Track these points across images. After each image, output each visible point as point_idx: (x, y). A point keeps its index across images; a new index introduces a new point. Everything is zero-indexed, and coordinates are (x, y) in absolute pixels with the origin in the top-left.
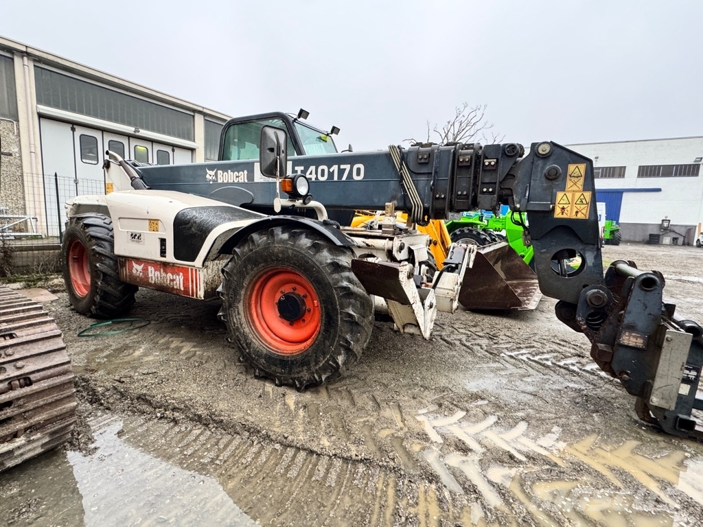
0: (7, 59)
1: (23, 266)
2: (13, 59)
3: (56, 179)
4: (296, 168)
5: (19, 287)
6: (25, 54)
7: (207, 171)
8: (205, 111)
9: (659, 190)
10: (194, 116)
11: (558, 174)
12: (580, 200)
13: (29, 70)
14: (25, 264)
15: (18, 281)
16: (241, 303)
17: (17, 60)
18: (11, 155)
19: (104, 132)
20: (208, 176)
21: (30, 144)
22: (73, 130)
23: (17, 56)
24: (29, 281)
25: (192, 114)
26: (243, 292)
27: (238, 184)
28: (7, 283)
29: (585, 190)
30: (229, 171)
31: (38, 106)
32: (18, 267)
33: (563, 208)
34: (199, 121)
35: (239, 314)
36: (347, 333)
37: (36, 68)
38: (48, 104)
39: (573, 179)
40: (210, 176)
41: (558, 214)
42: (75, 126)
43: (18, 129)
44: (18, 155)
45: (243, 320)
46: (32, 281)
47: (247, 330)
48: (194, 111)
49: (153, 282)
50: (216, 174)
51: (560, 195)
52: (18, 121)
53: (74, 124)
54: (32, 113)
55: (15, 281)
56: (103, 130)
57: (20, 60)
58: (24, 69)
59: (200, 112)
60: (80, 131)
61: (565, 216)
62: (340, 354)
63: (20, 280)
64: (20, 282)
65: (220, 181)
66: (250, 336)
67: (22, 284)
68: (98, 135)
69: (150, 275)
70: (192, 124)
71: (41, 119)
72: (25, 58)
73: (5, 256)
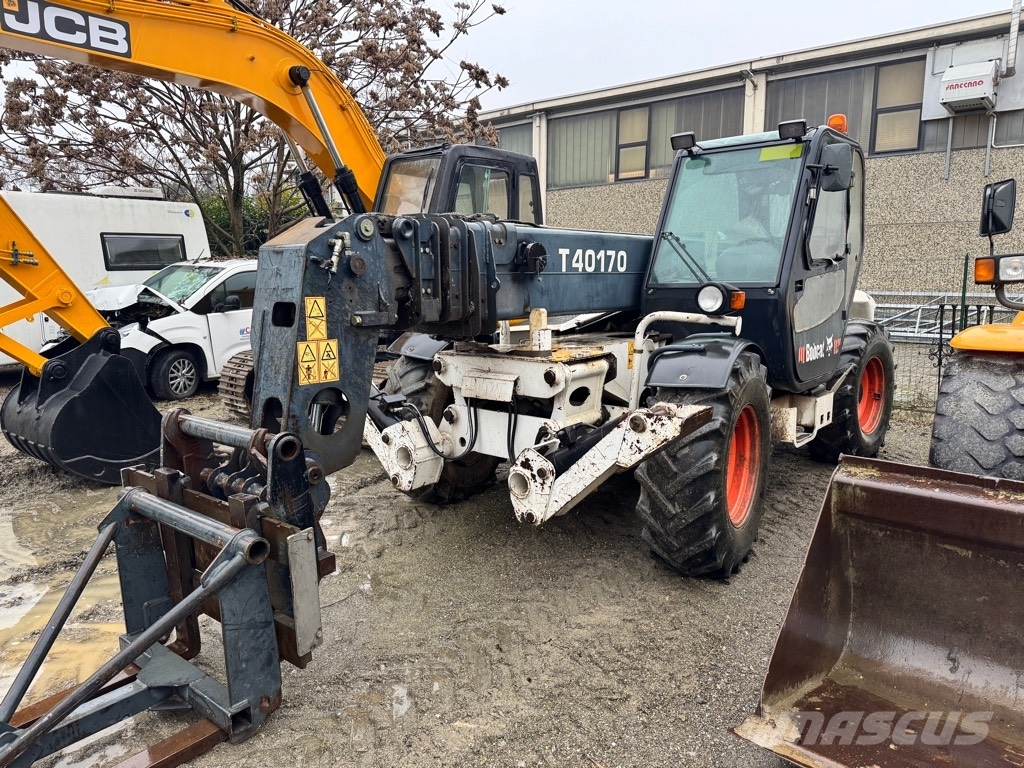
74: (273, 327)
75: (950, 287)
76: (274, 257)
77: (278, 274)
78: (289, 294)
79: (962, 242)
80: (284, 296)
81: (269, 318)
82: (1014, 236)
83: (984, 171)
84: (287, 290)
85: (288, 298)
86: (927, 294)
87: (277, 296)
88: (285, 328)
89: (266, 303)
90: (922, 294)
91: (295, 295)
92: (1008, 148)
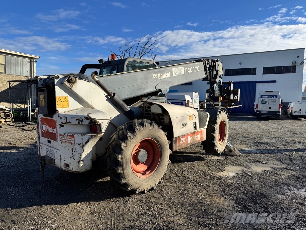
4: (185, 69)
7: (153, 74)
9: (275, 82)
20: (153, 77)
27: (167, 78)
30: (163, 73)
40: (155, 77)
49: (189, 143)
50: (157, 76)
65: (159, 79)
69: (188, 140)
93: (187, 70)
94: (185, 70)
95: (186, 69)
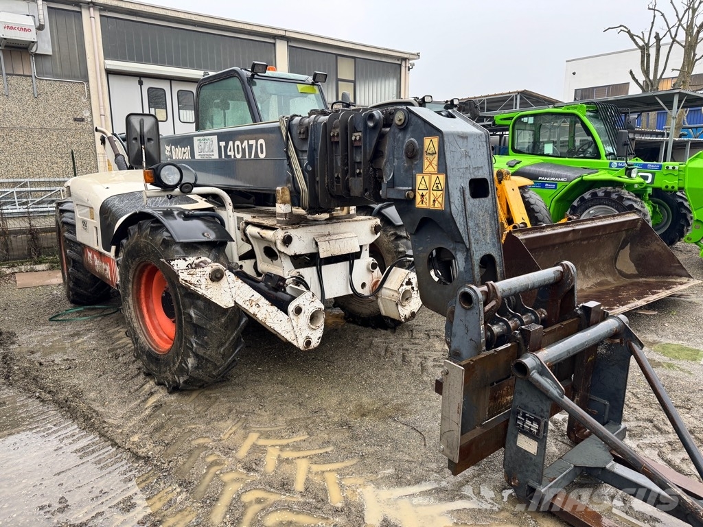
0: (75, 13)
1: (48, 248)
2: (81, 13)
3: (73, 157)
4: (221, 144)
5: (45, 268)
6: (91, 5)
7: (166, 146)
8: (288, 34)
10: (274, 44)
11: (415, 151)
12: (436, 185)
13: (95, 22)
14: (50, 245)
15: (44, 263)
16: (130, 297)
17: (85, 13)
18: (83, 120)
19: (172, 81)
20: (166, 152)
21: (100, 106)
22: (141, 83)
23: (84, 8)
24: (53, 262)
25: (272, 41)
26: (130, 286)
27: (185, 160)
28: (34, 265)
29: (439, 172)
30: (179, 146)
31: (106, 61)
32: (44, 248)
33: (422, 196)
34: (282, 49)
35: (129, 308)
36: (191, 335)
37: (103, 18)
38: (115, 58)
39: (428, 156)
41: (419, 204)
42: (142, 79)
43: (89, 91)
44: (89, 120)
45: (133, 314)
46: (55, 263)
47: (136, 325)
48: (275, 37)
49: (97, 271)
51: (419, 177)
52: (88, 81)
53: (141, 76)
54: (100, 70)
55: (40, 263)
56: (171, 79)
57: (87, 11)
58: (91, 20)
59: (282, 38)
60: (148, 84)
61: (424, 206)
62: (189, 357)
63: (45, 261)
64: (45, 263)
65: (174, 158)
66: (138, 331)
67: (46, 265)
68: (165, 86)
69: (94, 264)
70: (273, 55)
71: (109, 75)
72: (92, 9)
73: (32, 238)
74: (472, 200)
75: (27, 174)
76: (460, 141)
77: (467, 155)
78: (481, 171)
79: (29, 143)
80: (476, 173)
81: (467, 192)
82: (63, 140)
83: (34, 94)
84: (478, 168)
85: (480, 175)
86: (12, 180)
87: (470, 174)
88: (483, 199)
89: (461, 180)
90: (7, 180)
91: (485, 172)
92: (47, 80)
93: (226, 147)
94: (220, 148)
95: (223, 144)
